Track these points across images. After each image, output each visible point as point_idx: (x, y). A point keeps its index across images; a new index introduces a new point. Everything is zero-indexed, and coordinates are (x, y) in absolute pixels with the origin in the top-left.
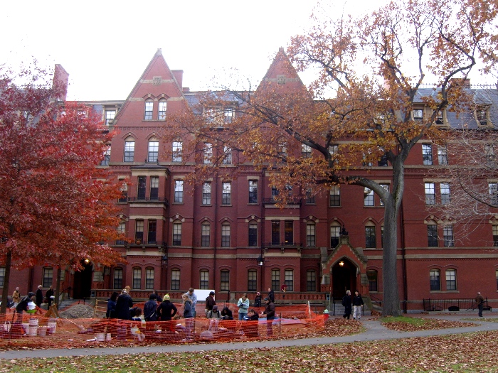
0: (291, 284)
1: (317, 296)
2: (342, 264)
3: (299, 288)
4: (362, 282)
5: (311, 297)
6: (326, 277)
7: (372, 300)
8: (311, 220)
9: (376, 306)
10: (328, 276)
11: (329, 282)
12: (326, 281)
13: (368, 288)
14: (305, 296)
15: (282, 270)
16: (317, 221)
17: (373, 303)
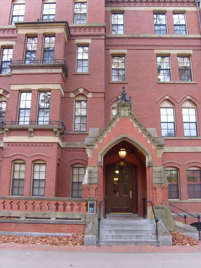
0: (42, 184)
1: (72, 205)
2: (123, 153)
3: (53, 191)
4: (155, 181)
5: (61, 207)
6: (90, 172)
7: (172, 212)
8: (82, 95)
9: (180, 224)
10: (96, 169)
11: (95, 181)
12: (90, 178)
13: (166, 192)
14: (65, 205)
15: (29, 162)
16: (90, 95)
17: (175, 218)
